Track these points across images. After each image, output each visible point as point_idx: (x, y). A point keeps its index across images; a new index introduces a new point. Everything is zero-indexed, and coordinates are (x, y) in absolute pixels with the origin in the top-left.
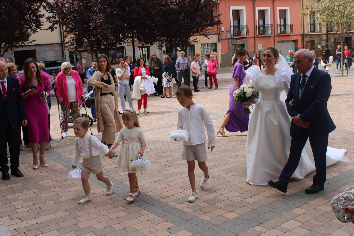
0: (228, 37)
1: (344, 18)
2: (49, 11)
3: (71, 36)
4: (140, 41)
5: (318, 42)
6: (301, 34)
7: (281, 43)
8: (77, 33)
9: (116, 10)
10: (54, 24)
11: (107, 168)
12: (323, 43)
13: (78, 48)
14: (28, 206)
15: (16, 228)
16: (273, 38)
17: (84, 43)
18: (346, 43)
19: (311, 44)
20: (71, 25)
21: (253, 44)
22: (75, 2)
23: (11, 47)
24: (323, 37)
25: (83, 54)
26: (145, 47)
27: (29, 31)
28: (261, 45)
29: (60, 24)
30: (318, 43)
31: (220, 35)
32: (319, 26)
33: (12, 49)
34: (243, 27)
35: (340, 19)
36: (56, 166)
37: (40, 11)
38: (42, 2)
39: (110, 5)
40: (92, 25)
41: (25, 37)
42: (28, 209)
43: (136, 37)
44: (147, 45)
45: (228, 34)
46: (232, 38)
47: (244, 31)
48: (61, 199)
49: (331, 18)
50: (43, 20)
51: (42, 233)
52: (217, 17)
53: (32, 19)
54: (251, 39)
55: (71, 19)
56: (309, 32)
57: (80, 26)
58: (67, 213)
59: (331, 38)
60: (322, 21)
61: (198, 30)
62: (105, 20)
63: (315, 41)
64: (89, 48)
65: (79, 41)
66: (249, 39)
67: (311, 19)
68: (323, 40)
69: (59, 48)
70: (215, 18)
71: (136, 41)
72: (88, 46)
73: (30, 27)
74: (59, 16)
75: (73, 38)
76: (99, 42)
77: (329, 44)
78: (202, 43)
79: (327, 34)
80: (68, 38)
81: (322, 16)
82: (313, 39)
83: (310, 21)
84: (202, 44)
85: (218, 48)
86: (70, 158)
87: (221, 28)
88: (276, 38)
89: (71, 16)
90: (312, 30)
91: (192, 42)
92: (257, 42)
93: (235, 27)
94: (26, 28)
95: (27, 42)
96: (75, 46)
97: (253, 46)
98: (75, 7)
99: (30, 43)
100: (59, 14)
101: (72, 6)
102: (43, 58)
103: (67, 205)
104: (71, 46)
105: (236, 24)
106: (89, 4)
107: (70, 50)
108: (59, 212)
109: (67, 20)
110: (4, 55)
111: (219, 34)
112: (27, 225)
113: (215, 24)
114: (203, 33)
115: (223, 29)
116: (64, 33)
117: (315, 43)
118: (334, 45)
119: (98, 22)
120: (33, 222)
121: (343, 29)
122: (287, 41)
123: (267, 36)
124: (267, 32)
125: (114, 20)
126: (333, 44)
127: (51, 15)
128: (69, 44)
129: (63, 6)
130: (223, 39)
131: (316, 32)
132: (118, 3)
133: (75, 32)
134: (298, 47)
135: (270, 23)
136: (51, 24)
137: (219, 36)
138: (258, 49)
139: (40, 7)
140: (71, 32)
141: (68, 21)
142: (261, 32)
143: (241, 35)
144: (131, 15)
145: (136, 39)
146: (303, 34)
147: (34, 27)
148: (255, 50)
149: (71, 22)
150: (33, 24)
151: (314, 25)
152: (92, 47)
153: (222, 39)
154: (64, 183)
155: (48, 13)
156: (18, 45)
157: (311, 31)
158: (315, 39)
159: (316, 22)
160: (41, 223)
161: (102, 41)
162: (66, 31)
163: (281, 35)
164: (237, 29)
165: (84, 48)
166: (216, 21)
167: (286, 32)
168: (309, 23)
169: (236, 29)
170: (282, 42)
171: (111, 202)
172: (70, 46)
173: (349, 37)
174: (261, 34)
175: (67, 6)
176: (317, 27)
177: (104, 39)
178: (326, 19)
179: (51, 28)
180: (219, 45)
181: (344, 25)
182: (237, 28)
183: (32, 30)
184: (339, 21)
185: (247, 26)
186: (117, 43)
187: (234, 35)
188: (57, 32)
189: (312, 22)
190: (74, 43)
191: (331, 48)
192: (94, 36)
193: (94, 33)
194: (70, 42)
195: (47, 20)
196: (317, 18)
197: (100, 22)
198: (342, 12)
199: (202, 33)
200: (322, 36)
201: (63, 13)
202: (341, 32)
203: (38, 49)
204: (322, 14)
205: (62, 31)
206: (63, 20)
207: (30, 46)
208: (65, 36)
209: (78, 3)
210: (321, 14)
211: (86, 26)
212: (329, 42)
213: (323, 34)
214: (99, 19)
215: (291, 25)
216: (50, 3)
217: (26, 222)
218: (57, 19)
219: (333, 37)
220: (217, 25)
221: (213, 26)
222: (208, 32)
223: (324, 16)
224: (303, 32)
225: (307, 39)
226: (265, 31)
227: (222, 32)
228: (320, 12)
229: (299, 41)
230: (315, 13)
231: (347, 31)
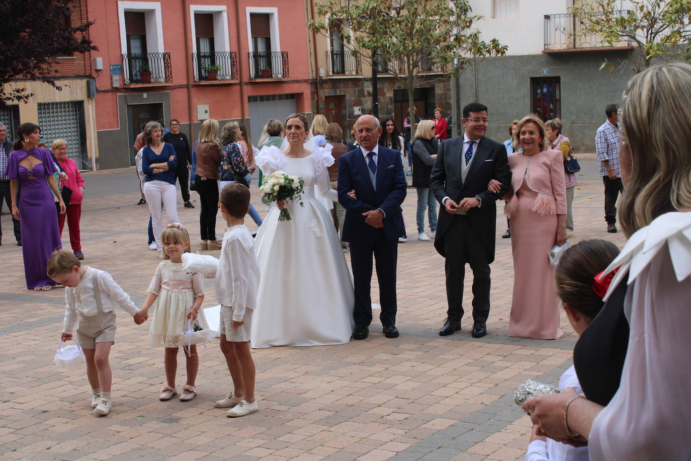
0: (115, 86)
1: (412, 39)
5: (353, 98)
6: (311, 78)
7: (259, 103)
12: (366, 101)
16: (238, 87)
18: (424, 102)
19: (335, 105)
21: (186, 104)
24: (365, 85)
28: (207, 107)
30: (354, 101)
31: (91, 80)
32: (353, 58)
34: (156, 59)
35: (403, 42)
45: (116, 78)
46: (127, 89)
47: (158, 70)
49: (381, 39)
52: (78, 29)
54: (177, 90)
56: (331, 74)
59: (385, 90)
60: (359, 47)
61: (26, 65)
63: (347, 97)
66: (175, 91)
67: (335, 42)
68: (366, 93)
70: (75, 32)
77: (379, 106)
78: (42, 101)
79: (374, 80)
81: (358, 34)
82: (340, 92)
83: (332, 45)
84: (40, 105)
85: (89, 115)
87: (95, 60)
88: (245, 88)
90: (338, 67)
91: (9, 99)
92: (194, 100)
93: (136, 58)
97: (187, 111)
105: (136, 50)
111: (90, 76)
113: (76, 49)
114: (40, 73)
115: (100, 63)
117: (347, 104)
118: (393, 106)
121: (411, 67)
122: (274, 97)
123: (222, 82)
124: (221, 71)
126: (391, 104)
130: (102, 90)
131: (347, 73)
134: (304, 112)
135: (228, 49)
137: (88, 83)
138: (199, 119)
142: (205, 71)
143: (152, 80)
146: (316, 79)
148: (190, 120)
151: (342, 54)
153: (98, 91)
157: (336, 71)
158: (345, 92)
159: (345, 49)
163: (258, 80)
164: (141, 64)
166: (79, 41)
167: (270, 73)
168: (329, 49)
169: (138, 64)
170: (262, 98)
173: (430, 86)
174: (206, 79)
176: (350, 61)
178: (369, 41)
180: (90, 106)
181: (413, 57)
182: (141, 60)
184: (402, 47)
185: (167, 57)
187: (132, 80)
189: (337, 48)
191: (387, 114)
196: (348, 38)
198: (406, 23)
199: (37, 74)
200: (363, 83)
202: (407, 75)
204: (359, 28)
210: (356, 28)
212: (381, 98)
213: (366, 80)
215: (284, 55)
219: (391, 88)
220: (82, 52)
221: (71, 54)
222: (56, 71)
223: (364, 34)
224: (314, 72)
225: (326, 92)
226: (216, 71)
227: (97, 71)
228: (353, 23)
229: (305, 95)
230: (342, 26)
231: (423, 70)
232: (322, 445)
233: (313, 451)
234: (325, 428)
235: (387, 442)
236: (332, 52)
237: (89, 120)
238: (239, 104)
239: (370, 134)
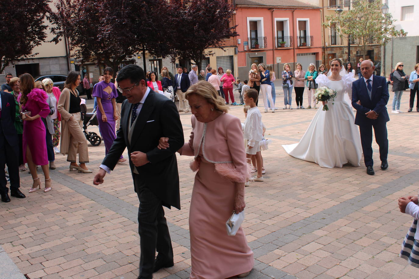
0: (245, 50)
1: (366, 30)
2: (53, 22)
3: (77, 48)
4: (152, 54)
5: (339, 55)
6: (322, 46)
8: (84, 45)
9: (125, 20)
10: (58, 36)
11: (116, 189)
12: (345, 56)
13: (85, 62)
14: (32, 231)
15: (19, 255)
16: (292, 50)
17: (91, 56)
18: (369, 56)
20: (77, 36)
21: (272, 57)
22: (81, 12)
23: (11, 61)
24: (344, 49)
25: (90, 67)
26: (156, 60)
27: (32, 43)
28: (280, 58)
29: (65, 35)
30: (340, 56)
31: (236, 48)
32: (340, 38)
33: (14, 63)
34: (261, 39)
35: (362, 31)
36: (62, 188)
37: (43, 22)
38: (46, 13)
39: (119, 16)
40: (100, 37)
41: (27, 50)
42: (32, 235)
43: (147, 50)
44: (159, 58)
45: (246, 47)
46: (249, 51)
47: (261, 43)
48: (67, 223)
49: (352, 30)
50: (47, 31)
51: (47, 260)
52: (233, 28)
53: (35, 31)
55: (77, 30)
56: (330, 45)
57: (86, 37)
58: (74, 238)
59: (353, 51)
60: (343, 33)
61: (213, 42)
62: (113, 31)
63: (337, 54)
64: (96, 62)
65: (86, 54)
66: (268, 52)
67: (332, 31)
68: (345, 53)
69: (64, 62)
70: (231, 29)
71: (147, 54)
72: (95, 59)
73: (33, 39)
74: (64, 27)
75: (79, 50)
76: (107, 55)
77: (350, 58)
78: (218, 56)
79: (349, 47)
80: (74, 50)
81: (343, 28)
82: (334, 52)
83: (331, 33)
84: (217, 57)
85: (235, 61)
86: (77, 180)
87: (238, 40)
88: (295, 50)
89: (77, 27)
90: (333, 42)
91: (207, 55)
92: (275, 55)
93: (253, 39)
94: (28, 40)
95: (30, 55)
96: (81, 59)
97: (272, 60)
98: (81, 17)
99: (32, 56)
100: (64, 25)
101: (78, 17)
102: (47, 72)
103: (74, 230)
104: (78, 60)
105: (253, 36)
106: (97, 15)
107: (76, 63)
108: (65, 237)
109: (72, 31)
110: (5, 69)
111: (236, 46)
112: (31, 252)
113: (231, 36)
115: (240, 41)
116: (70, 45)
118: (356, 58)
119: (106, 34)
120: (38, 248)
121: (365, 41)
122: (307, 54)
123: (286, 48)
124: (286, 44)
125: (123, 31)
126: (355, 57)
127: (55, 26)
128: (75, 57)
129: (69, 16)
130: (240, 51)
131: (337, 44)
132: (127, 13)
133: (81, 45)
134: (319, 60)
135: (289, 35)
136: (55, 36)
137: (235, 49)
138: (277, 63)
139: (43, 18)
140: (77, 45)
141: (74, 32)
142: (280, 44)
143: (259, 48)
144: (142, 26)
145: (147, 52)
146: (324, 47)
147: (37, 39)
148: (274, 63)
149: (77, 34)
150: (36, 36)
151: (335, 37)
152: (99, 60)
153: (239, 52)
154: (71, 206)
155: (52, 24)
156: (19, 58)
157: (332, 43)
158: (336, 52)
159: (337, 34)
160: (46, 250)
161: (111, 54)
162: (71, 43)
163: (301, 47)
164: (255, 41)
165: (91, 62)
166: (233, 32)
167: (306, 44)
168: (330, 35)
169: (254, 41)
170: (302, 55)
171: (122, 226)
172: (76, 59)
173: (372, 50)
174: (280, 47)
175: (72, 16)
176: (339, 40)
177: (112, 52)
178: (348, 31)
179: (56, 40)
180: (236, 58)
181: (366, 37)
182: (255, 40)
183: (35, 42)
184: (361, 33)
185: (265, 38)
186: (127, 56)
187: (251, 48)
188: (61, 44)
189: (333, 34)
190: (81, 56)
191: (353, 61)
192: (102, 48)
193: (102, 45)
194: (76, 55)
195: (51, 32)
196: (339, 30)
197: (108, 34)
198: (364, 23)
199: (217, 46)
200: (343, 49)
201: (68, 24)
202: (363, 45)
203: (41, 63)
204: (343, 26)
205: (67, 44)
206: (68, 31)
207: (33, 59)
208: (70, 49)
209: (84, 13)
211: (93, 38)
212: (351, 55)
213: (344, 47)
214: (107, 30)
215: (312, 37)
216: (54, 14)
217: (30, 249)
218: (62, 30)
219: (355, 50)
220: (234, 37)
221: (229, 38)
222: (224, 44)
223: (345, 28)
224: (324, 44)
225: (328, 52)
226: (284, 44)
227: (239, 44)
228: (341, 24)
229: (319, 53)
230: (336, 25)
231: (369, 43)
232: (325, 191)
233: (322, 193)
234: (327, 184)
235: (352, 192)
236: (331, 36)
237: (235, 63)
238: (293, 57)
239: (367, 71)
